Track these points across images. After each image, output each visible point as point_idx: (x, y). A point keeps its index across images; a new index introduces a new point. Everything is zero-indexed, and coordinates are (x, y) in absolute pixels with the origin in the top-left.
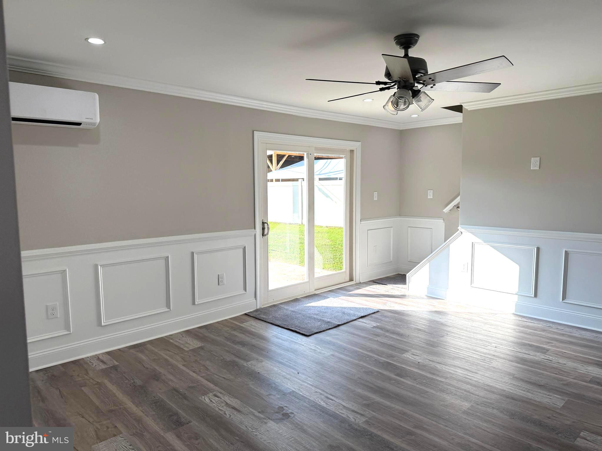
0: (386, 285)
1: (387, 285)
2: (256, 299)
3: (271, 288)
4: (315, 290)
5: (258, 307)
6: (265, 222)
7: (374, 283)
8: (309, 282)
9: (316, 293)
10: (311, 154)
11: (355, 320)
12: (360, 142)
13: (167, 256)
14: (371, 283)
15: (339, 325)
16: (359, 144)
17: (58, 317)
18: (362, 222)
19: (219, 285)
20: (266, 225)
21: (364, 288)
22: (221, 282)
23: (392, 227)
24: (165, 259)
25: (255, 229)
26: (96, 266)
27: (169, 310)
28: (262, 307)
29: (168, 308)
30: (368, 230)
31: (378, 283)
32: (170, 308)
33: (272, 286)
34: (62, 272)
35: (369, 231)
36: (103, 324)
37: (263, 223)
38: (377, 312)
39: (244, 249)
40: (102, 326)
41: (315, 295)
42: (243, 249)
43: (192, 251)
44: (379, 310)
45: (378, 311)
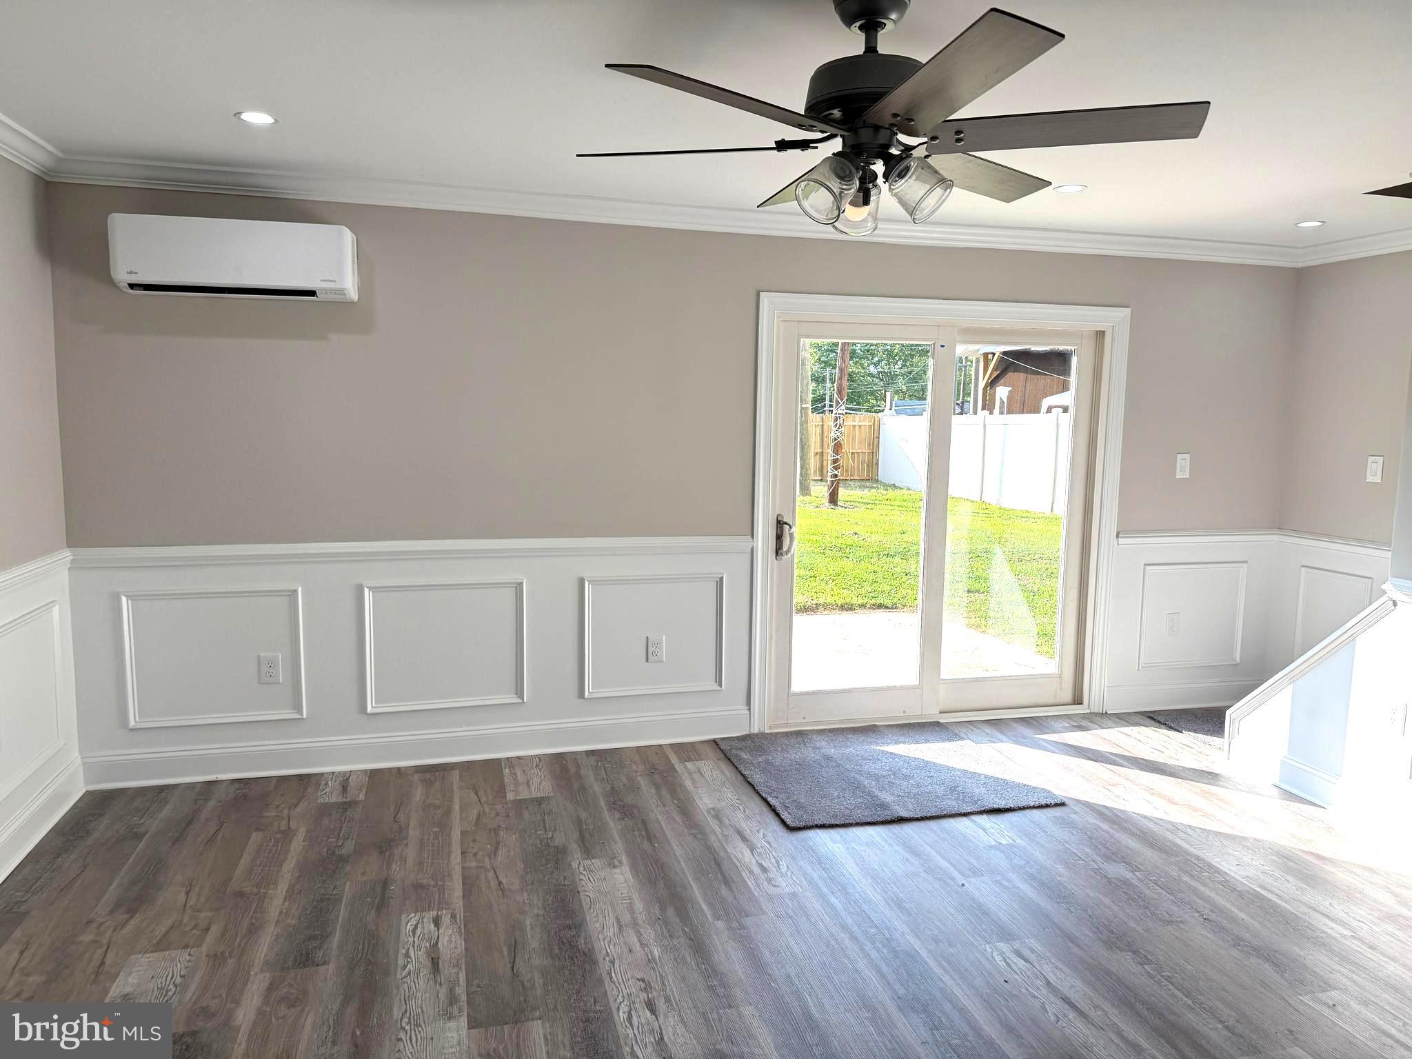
0: (1178, 731)
1: (1181, 732)
2: (749, 710)
3: (796, 687)
4: (940, 713)
5: (756, 731)
6: (785, 520)
7: (1149, 720)
8: (919, 687)
9: (942, 721)
10: (943, 346)
11: (965, 815)
12: (1128, 307)
13: (520, 581)
14: (1137, 719)
15: (901, 820)
16: (1123, 314)
17: (279, 683)
18: (1120, 540)
19: (647, 661)
20: (786, 527)
21: (1100, 732)
22: (654, 655)
23: (1246, 562)
24: (516, 587)
25: (753, 537)
26: (360, 589)
27: (521, 701)
28: (766, 732)
29: (518, 697)
30: (1145, 565)
31: (1159, 722)
32: (523, 697)
33: (801, 682)
34: (290, 593)
35: (1148, 568)
36: (369, 709)
37: (780, 524)
38: (1057, 805)
39: (720, 582)
40: (367, 714)
41: (938, 724)
42: (717, 582)
43: (581, 576)
44: (1067, 802)
45: (1063, 804)
